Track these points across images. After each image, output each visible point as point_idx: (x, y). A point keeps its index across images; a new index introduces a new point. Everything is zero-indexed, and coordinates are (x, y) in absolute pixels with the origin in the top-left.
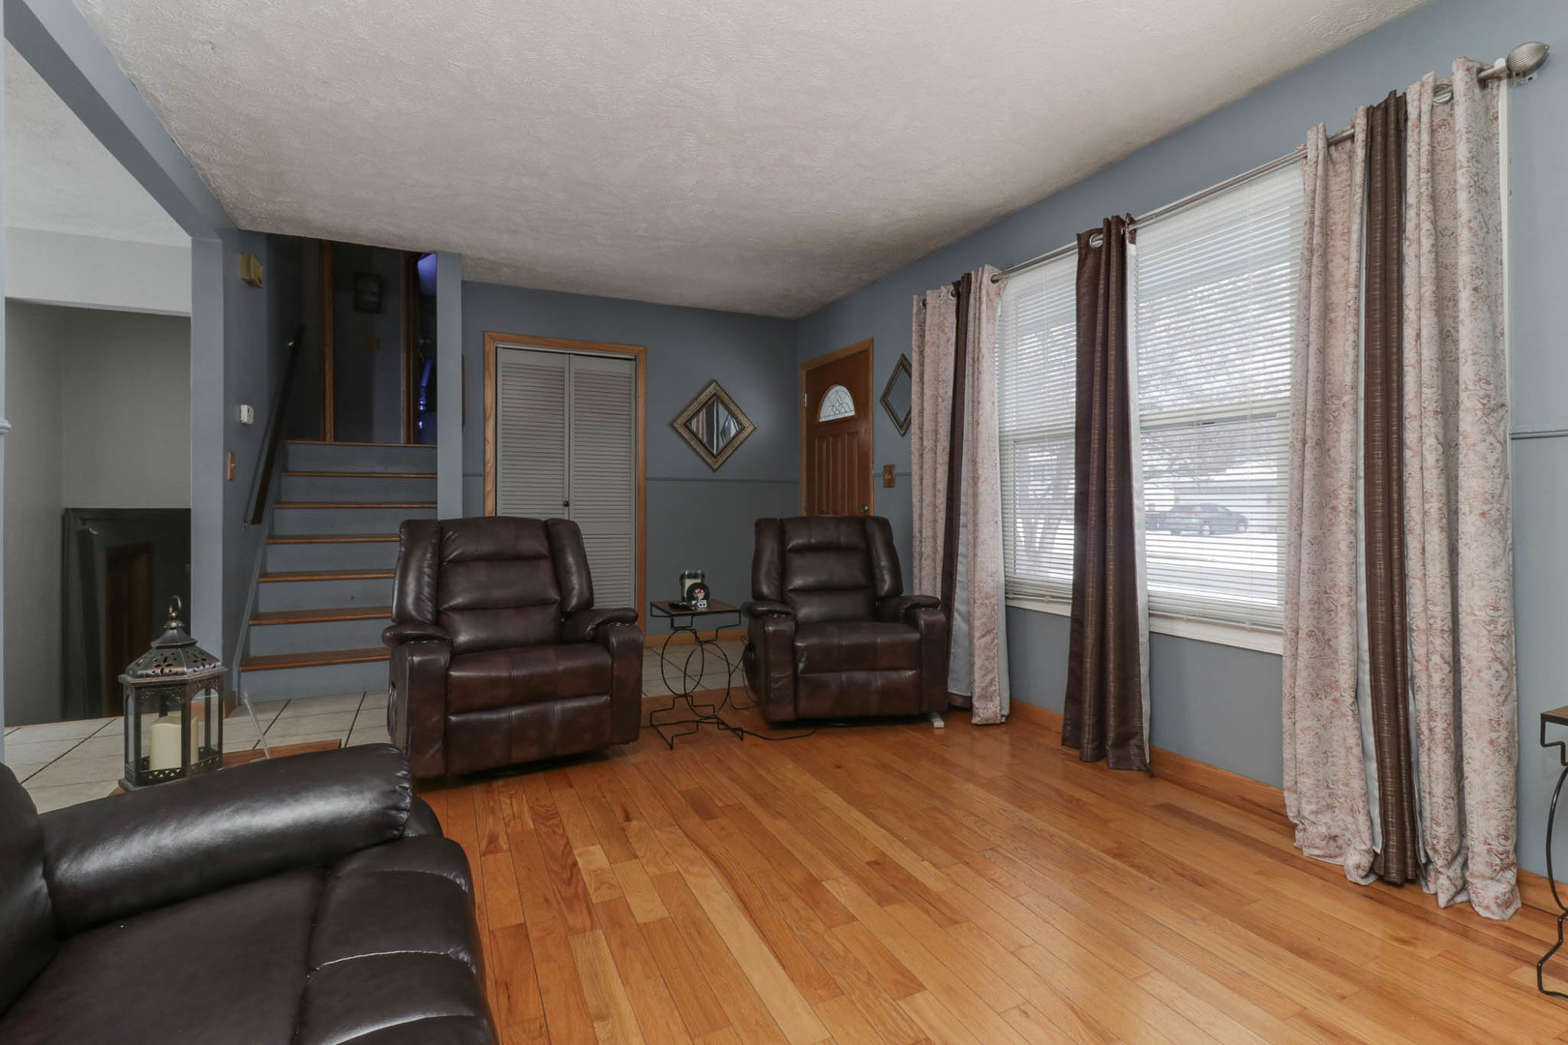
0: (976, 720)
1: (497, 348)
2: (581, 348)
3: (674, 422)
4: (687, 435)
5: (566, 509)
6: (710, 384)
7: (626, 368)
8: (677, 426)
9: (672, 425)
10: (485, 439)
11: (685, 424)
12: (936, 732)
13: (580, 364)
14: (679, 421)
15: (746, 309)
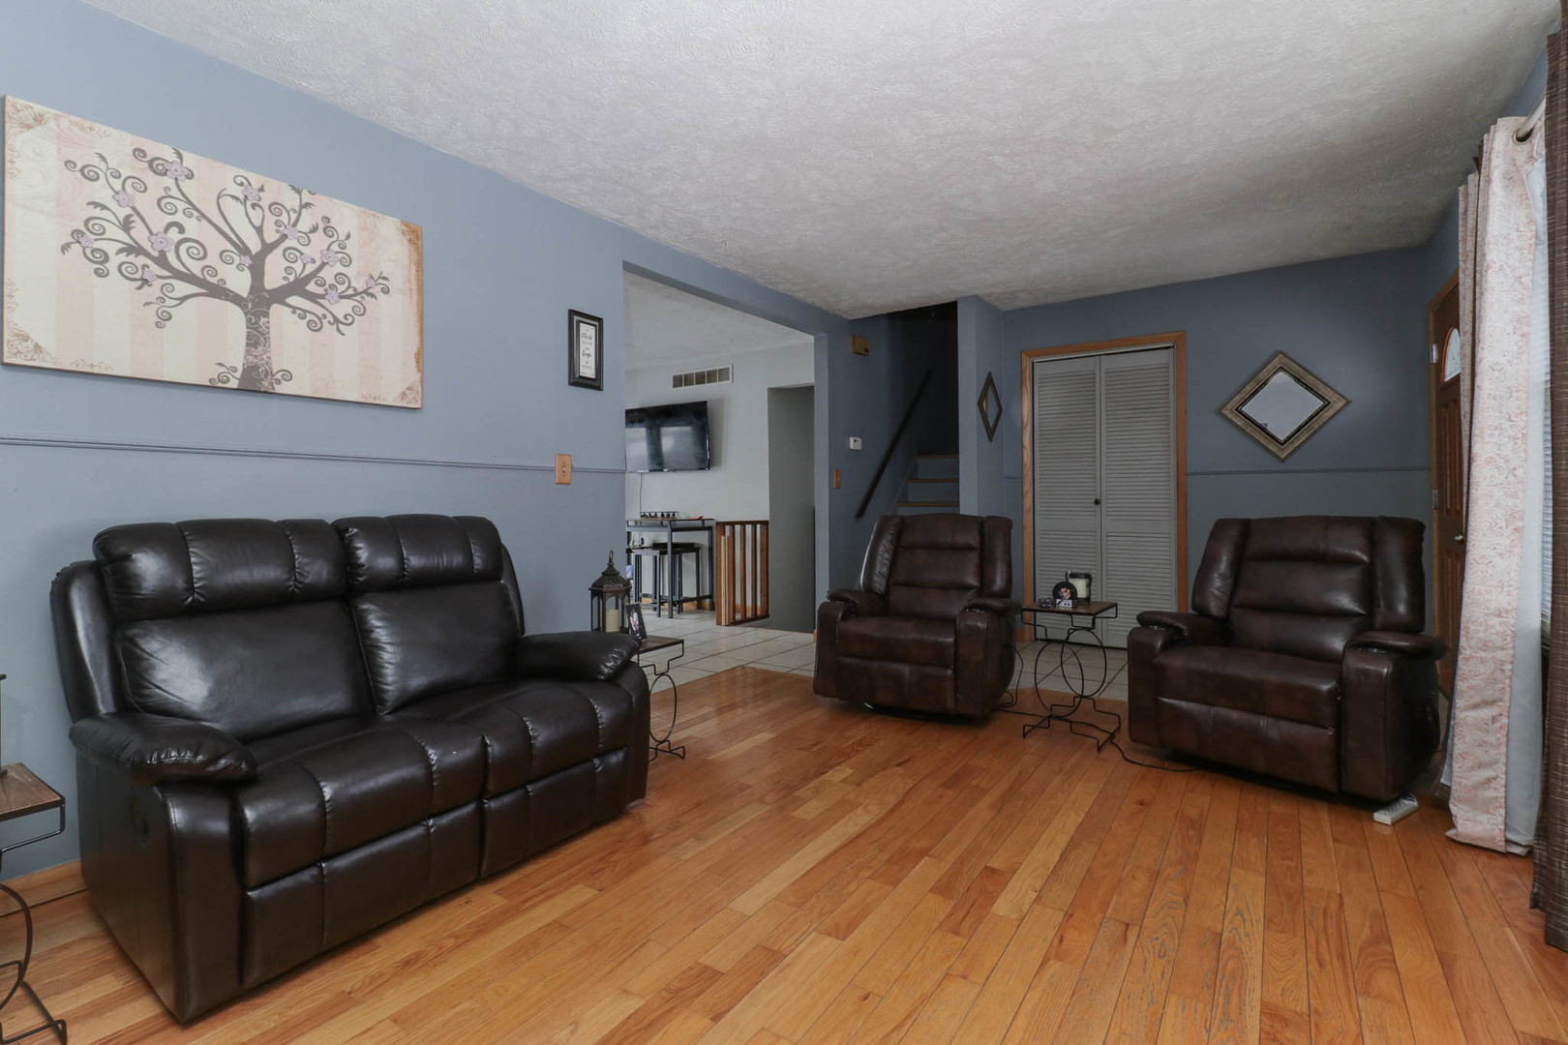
0: (1450, 833)
1: (1033, 363)
2: (1110, 348)
3: (1221, 409)
4: (1240, 422)
5: (1098, 507)
6: (1275, 356)
7: (1161, 358)
8: (1226, 412)
9: (1219, 412)
10: (1022, 446)
11: (1236, 410)
12: (1376, 827)
13: (1110, 363)
14: (1229, 406)
15: (1319, 253)
